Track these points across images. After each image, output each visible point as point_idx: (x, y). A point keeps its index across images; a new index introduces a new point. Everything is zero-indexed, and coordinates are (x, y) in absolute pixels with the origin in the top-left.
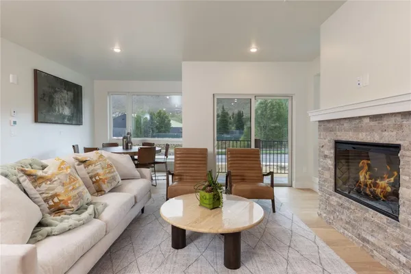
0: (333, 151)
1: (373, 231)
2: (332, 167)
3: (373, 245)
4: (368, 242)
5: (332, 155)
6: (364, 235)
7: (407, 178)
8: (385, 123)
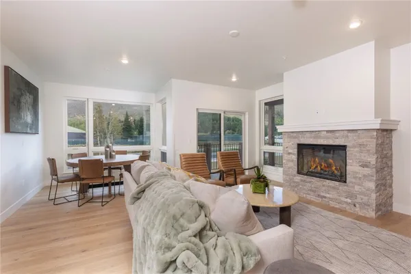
0: (296, 150)
1: (329, 191)
2: (296, 160)
3: (329, 198)
4: (325, 197)
5: (296, 152)
6: (322, 194)
7: (351, 161)
8: (337, 135)
